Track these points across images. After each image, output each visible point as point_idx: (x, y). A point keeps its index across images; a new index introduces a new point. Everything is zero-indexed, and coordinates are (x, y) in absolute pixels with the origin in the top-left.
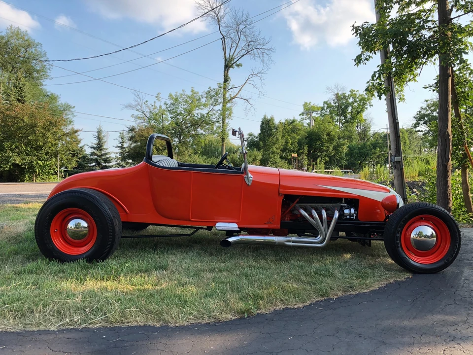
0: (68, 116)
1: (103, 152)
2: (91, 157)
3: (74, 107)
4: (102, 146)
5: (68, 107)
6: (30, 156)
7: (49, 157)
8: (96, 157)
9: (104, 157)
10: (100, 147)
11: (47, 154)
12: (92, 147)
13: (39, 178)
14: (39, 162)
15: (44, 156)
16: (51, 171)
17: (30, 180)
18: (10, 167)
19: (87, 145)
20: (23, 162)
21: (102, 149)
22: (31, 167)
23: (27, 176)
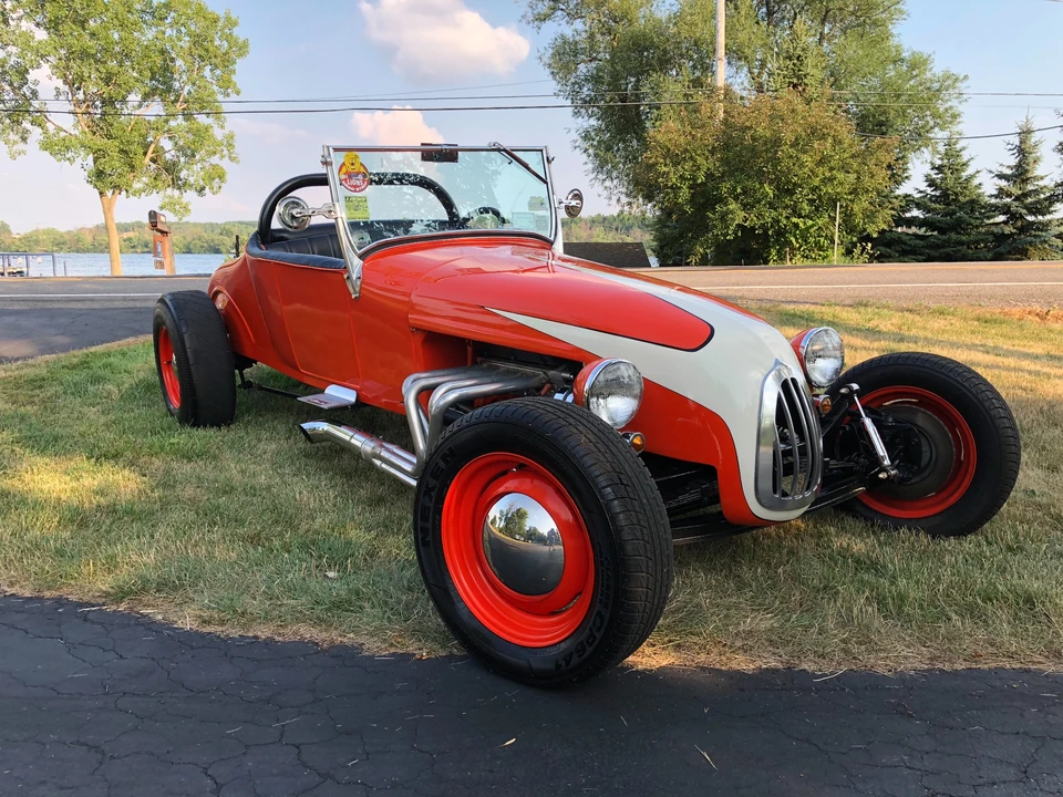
0: (949, 104)
1: (1030, 187)
3: (966, 77)
4: (1027, 171)
5: (949, 81)
6: (775, 209)
7: (817, 209)
8: (1009, 200)
9: (1030, 200)
10: (1021, 174)
11: (811, 202)
12: (1001, 176)
13: (799, 256)
14: (795, 220)
15: (806, 208)
16: (822, 240)
17: (781, 259)
18: (735, 233)
19: (985, 171)
20: (759, 223)
21: (1028, 179)
22: (781, 233)
23: (773, 252)
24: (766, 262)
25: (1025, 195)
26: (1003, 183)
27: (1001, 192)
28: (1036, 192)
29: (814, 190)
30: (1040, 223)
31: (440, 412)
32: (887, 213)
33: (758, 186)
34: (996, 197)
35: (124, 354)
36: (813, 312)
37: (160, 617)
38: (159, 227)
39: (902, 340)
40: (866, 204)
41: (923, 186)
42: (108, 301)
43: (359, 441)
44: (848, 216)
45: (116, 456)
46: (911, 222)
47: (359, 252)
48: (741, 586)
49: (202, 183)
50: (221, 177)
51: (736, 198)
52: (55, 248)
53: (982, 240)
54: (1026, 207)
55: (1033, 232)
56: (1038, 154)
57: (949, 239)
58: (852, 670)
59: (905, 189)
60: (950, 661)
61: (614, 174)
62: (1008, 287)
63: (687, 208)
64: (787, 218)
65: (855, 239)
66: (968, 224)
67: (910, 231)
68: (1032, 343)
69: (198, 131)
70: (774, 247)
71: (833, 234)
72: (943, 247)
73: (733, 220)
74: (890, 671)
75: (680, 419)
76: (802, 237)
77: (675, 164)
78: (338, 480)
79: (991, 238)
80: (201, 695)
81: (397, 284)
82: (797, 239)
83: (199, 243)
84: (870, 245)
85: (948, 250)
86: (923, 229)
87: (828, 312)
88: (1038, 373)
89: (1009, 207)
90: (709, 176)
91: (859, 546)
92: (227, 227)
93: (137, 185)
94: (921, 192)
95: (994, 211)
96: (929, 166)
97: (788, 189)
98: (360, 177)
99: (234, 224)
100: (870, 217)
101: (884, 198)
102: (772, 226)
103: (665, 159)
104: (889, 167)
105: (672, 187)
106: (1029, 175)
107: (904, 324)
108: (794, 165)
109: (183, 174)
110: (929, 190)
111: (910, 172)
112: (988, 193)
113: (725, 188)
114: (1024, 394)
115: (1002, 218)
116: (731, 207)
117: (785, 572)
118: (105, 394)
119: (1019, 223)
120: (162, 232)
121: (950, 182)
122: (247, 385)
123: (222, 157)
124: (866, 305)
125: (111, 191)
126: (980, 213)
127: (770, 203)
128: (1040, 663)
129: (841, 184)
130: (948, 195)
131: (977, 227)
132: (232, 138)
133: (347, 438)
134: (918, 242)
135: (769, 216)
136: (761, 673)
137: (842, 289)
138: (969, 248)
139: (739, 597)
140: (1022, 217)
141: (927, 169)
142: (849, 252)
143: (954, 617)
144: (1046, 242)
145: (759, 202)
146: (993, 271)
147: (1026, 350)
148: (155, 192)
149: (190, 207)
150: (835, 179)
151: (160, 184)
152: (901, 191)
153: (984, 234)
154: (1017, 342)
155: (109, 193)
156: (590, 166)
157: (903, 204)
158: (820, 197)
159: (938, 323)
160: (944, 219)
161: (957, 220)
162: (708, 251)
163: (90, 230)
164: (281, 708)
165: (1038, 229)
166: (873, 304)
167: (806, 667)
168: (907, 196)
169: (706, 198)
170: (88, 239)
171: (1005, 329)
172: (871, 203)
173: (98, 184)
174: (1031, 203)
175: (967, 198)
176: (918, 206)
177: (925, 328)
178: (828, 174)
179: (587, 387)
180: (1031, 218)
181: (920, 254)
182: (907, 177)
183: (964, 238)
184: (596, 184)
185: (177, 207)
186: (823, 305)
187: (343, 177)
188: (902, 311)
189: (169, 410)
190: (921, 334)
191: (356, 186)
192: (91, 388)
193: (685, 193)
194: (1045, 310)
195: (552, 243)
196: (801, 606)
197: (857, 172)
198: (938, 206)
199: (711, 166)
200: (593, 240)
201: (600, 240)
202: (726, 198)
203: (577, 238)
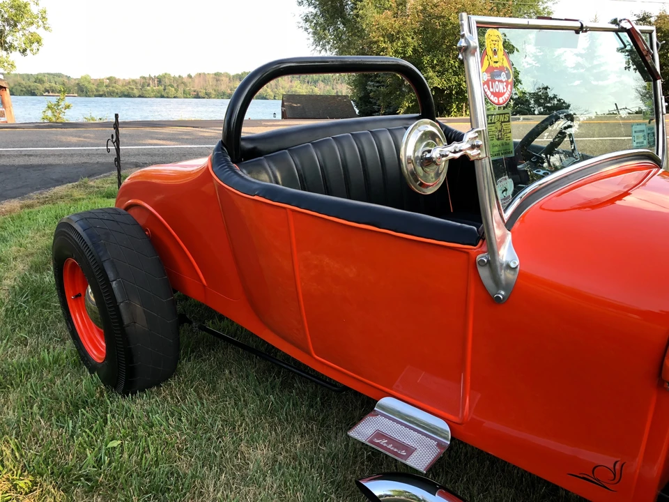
1: (595, 62)
2: (575, 71)
4: (595, 52)
6: (458, 76)
8: (582, 70)
9: (595, 71)
10: (590, 54)
17: (459, 111)
20: (447, 86)
21: (595, 57)
22: (461, 93)
23: (454, 106)
24: (449, 114)
25: (592, 68)
26: (580, 60)
27: (578, 66)
28: (600, 65)
30: (600, 86)
33: (445, 59)
34: (575, 68)
47: (505, 217)
49: (24, 46)
50: (38, 42)
51: (433, 67)
54: (592, 76)
55: (597, 92)
61: (328, 47)
69: (19, 6)
70: (455, 102)
73: (431, 84)
77: (392, 42)
83: (19, 88)
89: (583, 76)
90: (415, 50)
92: (40, 77)
94: (530, 64)
95: (574, 78)
99: (44, 75)
102: (455, 88)
103: (384, 37)
109: (9, 39)
110: (534, 63)
112: (570, 66)
113: (426, 60)
115: (578, 82)
116: (429, 74)
119: (588, 86)
123: (38, 27)
127: (454, 71)
132: (45, 12)
135: (454, 80)
140: (590, 82)
145: (447, 70)
149: (15, 65)
156: (312, 40)
162: (411, 105)
174: (596, 73)
175: (558, 69)
180: (595, 83)
185: (6, 64)
199: (416, 44)
200: (293, 89)
201: (297, 89)
202: (427, 67)
203: (283, 88)
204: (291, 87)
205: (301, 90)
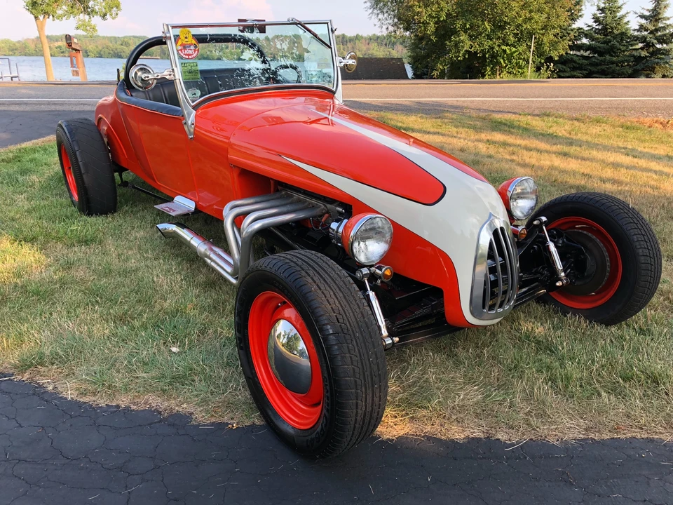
1: (660, 25)
2: (639, 34)
4: (659, 13)
6: (491, 40)
7: (519, 40)
8: (646, 33)
9: (659, 33)
10: (655, 16)
11: (516, 35)
12: (642, 16)
13: (505, 72)
14: (504, 47)
15: (512, 39)
16: (521, 61)
17: (493, 74)
18: (464, 55)
19: (632, 13)
20: (480, 49)
21: (659, 19)
22: (494, 56)
23: (488, 69)
24: (483, 76)
25: (657, 30)
26: (643, 21)
27: (642, 28)
28: (664, 28)
29: (518, 26)
30: (664, 50)
31: (248, 236)
32: (567, 43)
33: (480, 23)
34: (638, 30)
35: (45, 150)
36: (513, 121)
37: (50, 388)
38: (73, 46)
39: (571, 144)
40: (551, 37)
41: (591, 22)
42: (37, 104)
43: (196, 242)
44: (539, 45)
45: (32, 240)
46: (579, 47)
47: (193, 104)
48: (458, 363)
49: (104, 11)
50: (118, 7)
51: (465, 32)
52: (11, 53)
53: (626, 61)
54: (656, 39)
55: (659, 56)
56: (667, 2)
57: (605, 60)
58: (531, 439)
59: (579, 24)
60: (599, 431)
61: (385, 10)
62: (643, 101)
63: (433, 38)
64: (499, 46)
65: (543, 61)
66: (618, 50)
67: (578, 53)
68: (656, 146)
70: (489, 65)
71: (529, 57)
72: (601, 65)
73: (463, 47)
74: (558, 440)
75: (418, 247)
76: (508, 59)
77: (426, 7)
78: (186, 265)
79: (632, 59)
80: (74, 462)
81: (222, 130)
82: (504, 61)
83: (107, 51)
84: (552, 64)
85: (603, 67)
86: (589, 52)
87: (524, 120)
88: (661, 173)
89: (646, 38)
90: (448, 15)
91: (539, 330)
92: (126, 40)
93: (59, 12)
94: (589, 26)
95: (636, 41)
96: (596, 8)
97: (500, 26)
98: (192, 47)
100: (554, 45)
101: (565, 32)
102: (488, 51)
104: (570, 10)
105: (423, 23)
106: (660, 16)
107: (573, 130)
108: (506, 8)
109: (91, 4)
110: (594, 25)
111: (583, 12)
112: (633, 28)
113: (458, 24)
114: (652, 192)
115: (641, 45)
116: (462, 38)
117: (488, 352)
118: (30, 183)
119: (651, 49)
120: (76, 50)
121: (609, 20)
122: (125, 184)
124: (548, 115)
125: (43, 16)
126: (627, 42)
127: (488, 35)
128: (661, 433)
129: (537, 22)
130: (607, 29)
131: (624, 51)
133: (188, 239)
134: (584, 61)
135: (487, 44)
136: (469, 442)
137: (533, 101)
138: (617, 65)
139: (455, 372)
140: (653, 45)
141: (594, 10)
142: (538, 69)
143: (604, 394)
144: (667, 63)
145: (480, 34)
146: (634, 88)
147: (653, 152)
148: (72, 17)
149: (97, 28)
150: (532, 19)
151: (76, 11)
152: (575, 26)
153: (628, 56)
154: (647, 144)
155: (41, 17)
156: (369, 4)
157: (576, 35)
158: (521, 31)
159: (596, 129)
160: (602, 45)
161: (611, 46)
162: (446, 67)
163: (33, 40)
164: (130, 475)
165: (663, 54)
166: (553, 115)
167: (500, 437)
168: (579, 29)
169: (445, 31)
170: (32, 47)
171: (640, 133)
172: (555, 36)
173: (33, 11)
174: (660, 36)
175: (619, 31)
176: (586, 36)
177: (587, 133)
178: (528, 16)
179: (352, 234)
180: (659, 46)
181: (585, 70)
182: (580, 16)
183: (614, 59)
184: (373, 17)
185: (88, 28)
186: (520, 115)
187: (180, 48)
188: (572, 120)
189: (72, 201)
190: (584, 138)
191: (189, 55)
192: (20, 178)
193: (432, 28)
194: (666, 120)
195: (334, 93)
196: (498, 380)
197: (547, 13)
198: (599, 36)
199: (450, 8)
200: (370, 52)
201: (374, 52)
202: (459, 31)
203: (359, 51)
204: (368, 49)
205: (378, 53)
